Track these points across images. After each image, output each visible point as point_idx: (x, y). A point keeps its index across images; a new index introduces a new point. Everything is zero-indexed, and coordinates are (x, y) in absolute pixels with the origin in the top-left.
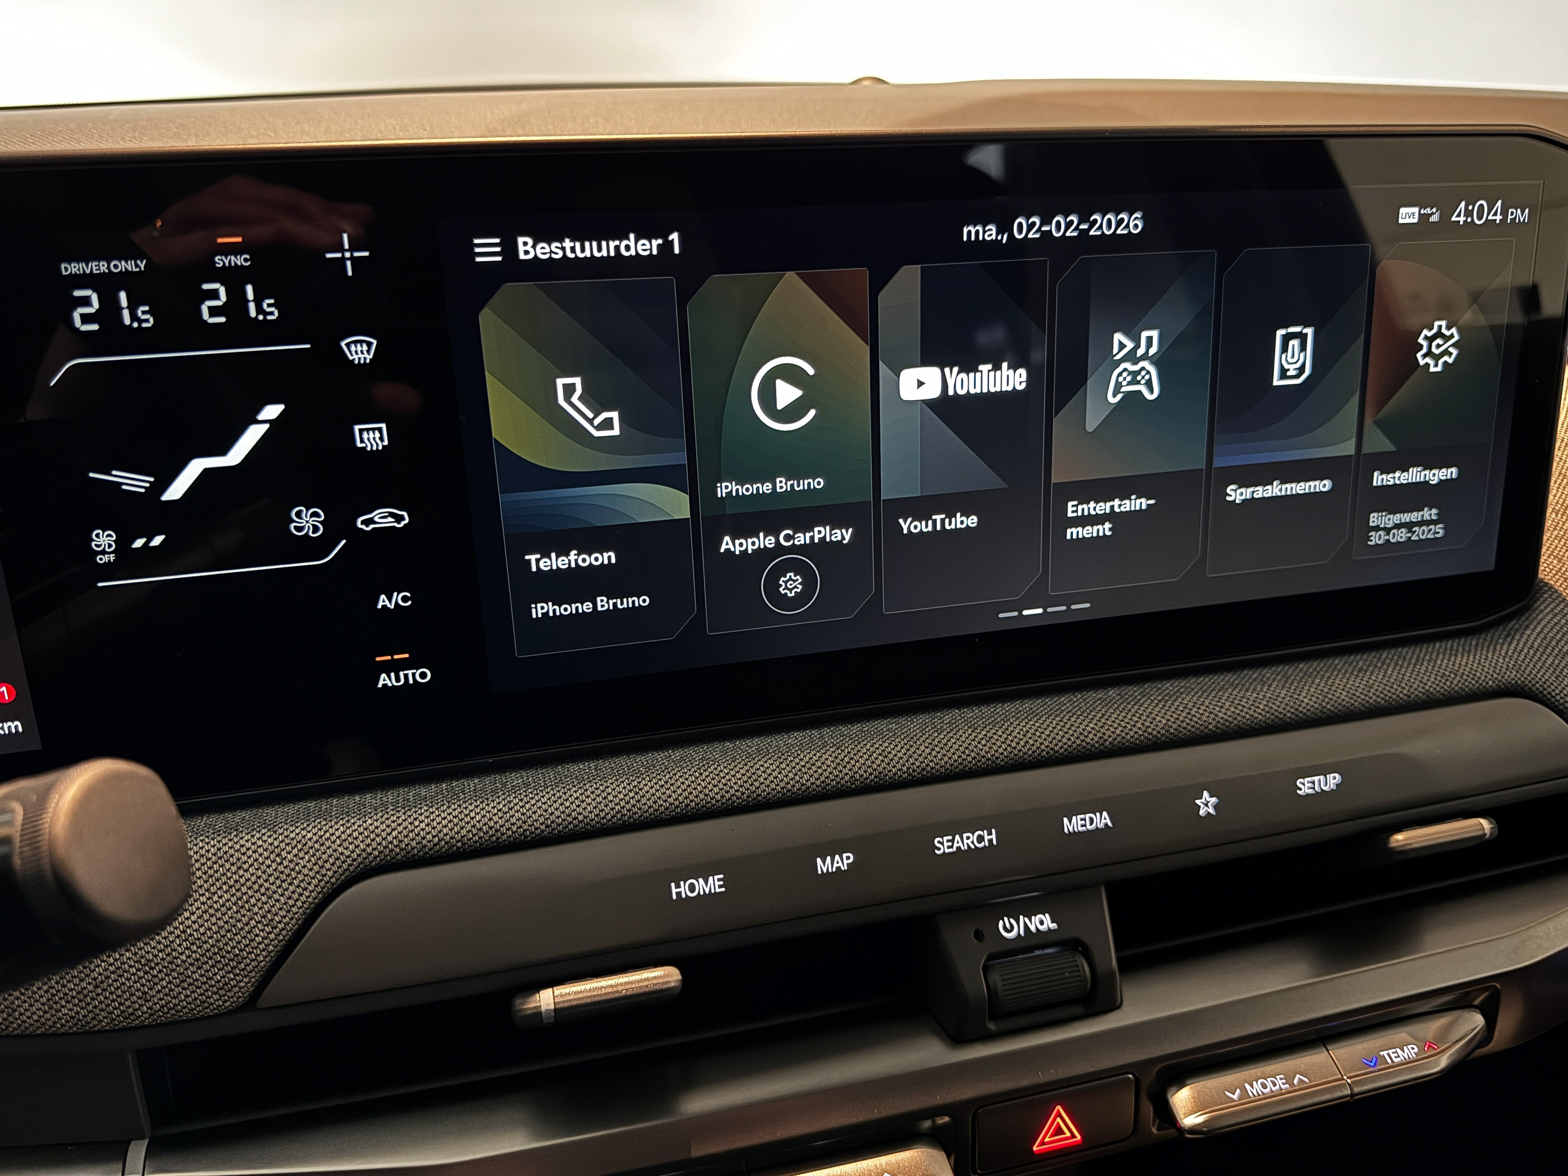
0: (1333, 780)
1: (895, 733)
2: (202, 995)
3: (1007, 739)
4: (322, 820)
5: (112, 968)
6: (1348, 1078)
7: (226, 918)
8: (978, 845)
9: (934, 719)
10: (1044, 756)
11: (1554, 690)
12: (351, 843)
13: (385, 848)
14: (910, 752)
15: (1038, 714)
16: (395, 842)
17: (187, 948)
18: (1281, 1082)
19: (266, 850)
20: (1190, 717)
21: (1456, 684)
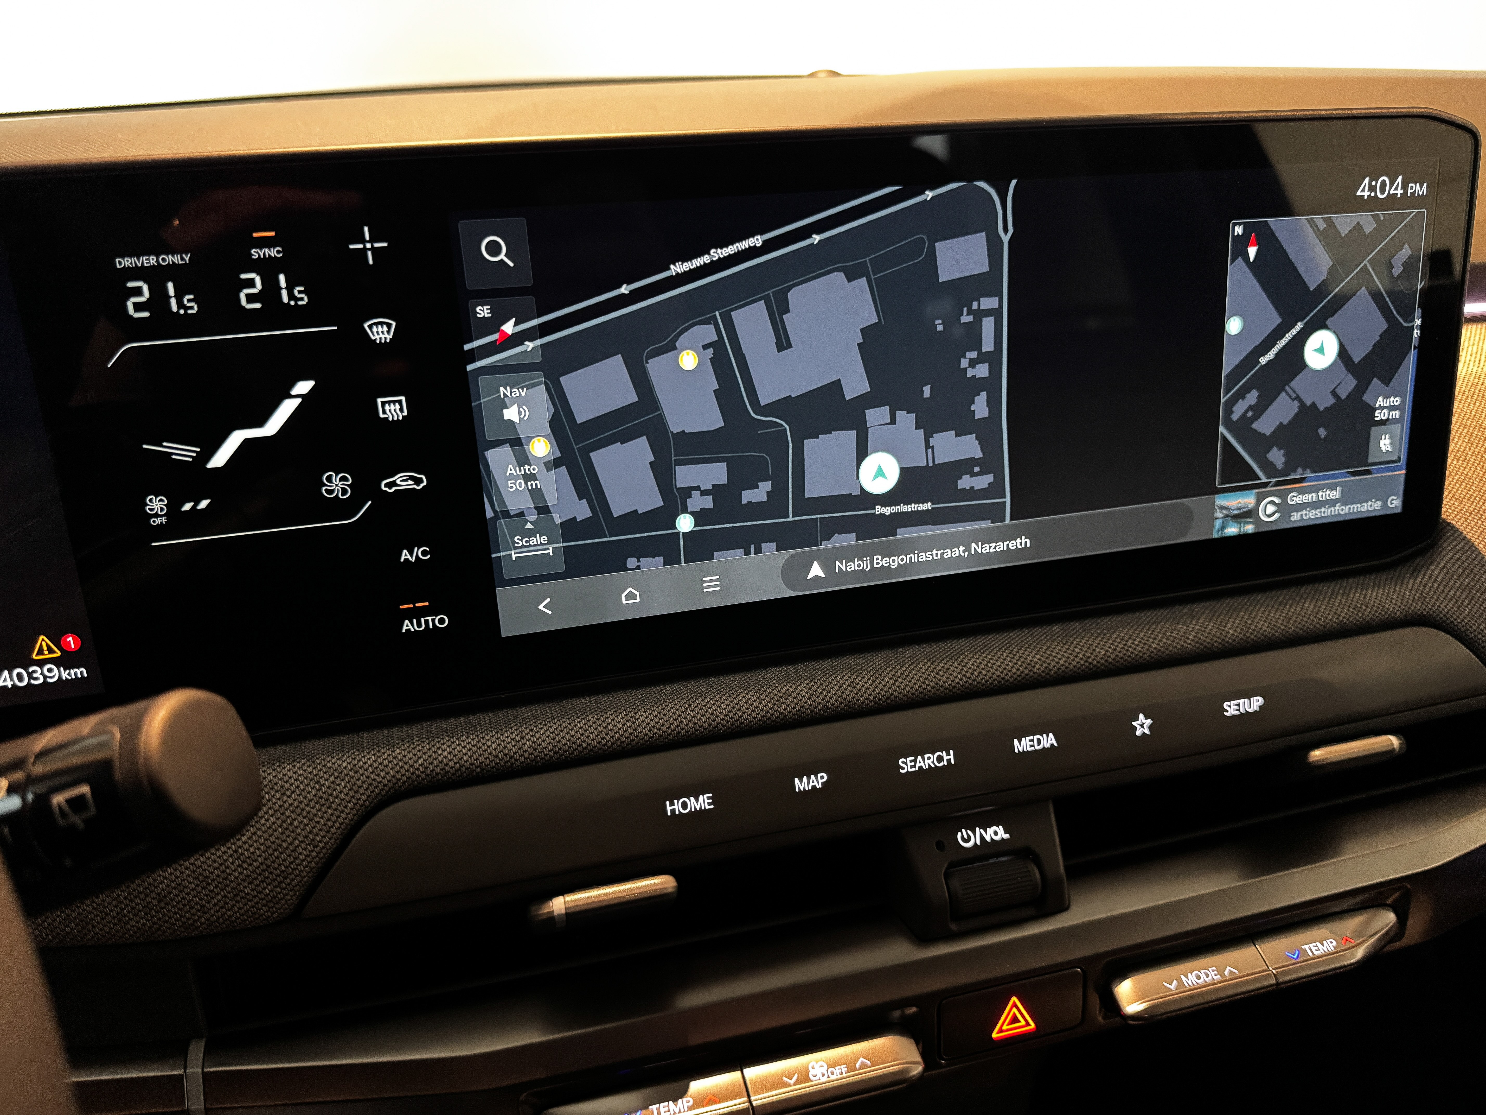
0: (1256, 703)
1: (862, 666)
2: (253, 907)
3: (962, 670)
4: (354, 751)
5: (173, 885)
6: (1273, 969)
7: (272, 839)
8: (938, 765)
9: (897, 653)
10: (996, 685)
11: (1456, 620)
12: (381, 771)
13: (412, 774)
14: (876, 682)
15: (990, 647)
16: (421, 769)
17: (239, 866)
18: (1213, 973)
19: (306, 778)
20: (1126, 648)
21: (1367, 615)
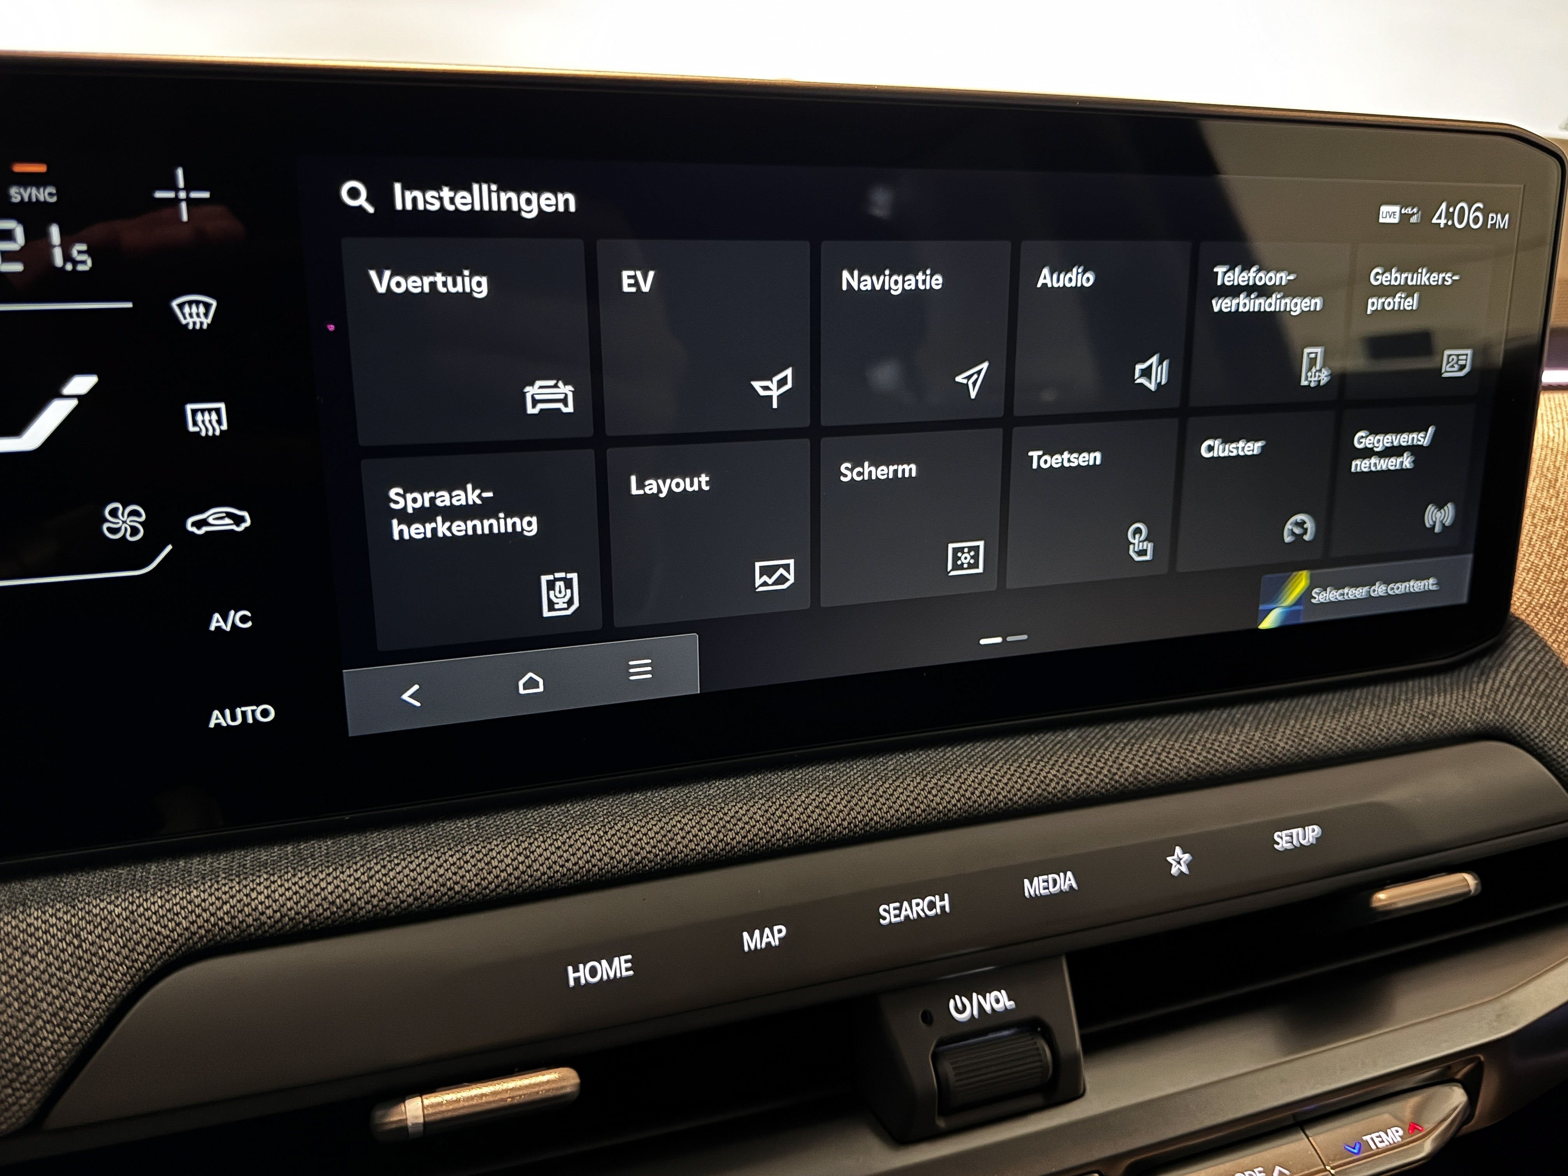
0: (1311, 834)
1: (833, 782)
3: (960, 788)
4: (134, 890)
6: (1332, 1168)
8: (929, 913)
9: (876, 765)
10: (1002, 808)
11: (1532, 733)
12: (170, 920)
13: (214, 925)
14: (851, 804)
15: (993, 759)
16: (227, 919)
19: (60, 930)
20: (1159, 762)
21: (1435, 725)
